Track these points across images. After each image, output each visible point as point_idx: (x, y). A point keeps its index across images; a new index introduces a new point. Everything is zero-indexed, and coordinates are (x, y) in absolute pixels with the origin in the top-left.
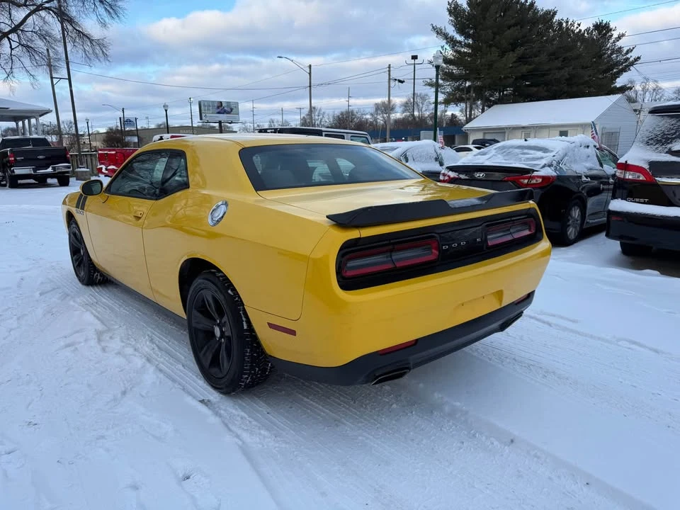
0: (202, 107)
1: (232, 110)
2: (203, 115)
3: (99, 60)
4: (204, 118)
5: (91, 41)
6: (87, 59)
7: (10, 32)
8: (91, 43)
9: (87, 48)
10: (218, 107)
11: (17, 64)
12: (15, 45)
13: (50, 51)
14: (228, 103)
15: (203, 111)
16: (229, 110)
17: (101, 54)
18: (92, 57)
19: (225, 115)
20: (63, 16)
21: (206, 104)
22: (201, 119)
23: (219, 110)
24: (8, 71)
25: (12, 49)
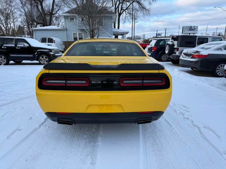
0: (184, 29)
1: (195, 29)
2: (183, 31)
3: (147, 15)
4: (183, 32)
5: (146, 9)
6: (144, 15)
7: (125, 10)
8: (146, 10)
9: (144, 12)
10: (190, 28)
11: (127, 19)
12: (127, 13)
13: (135, 14)
14: (194, 26)
15: (184, 30)
16: (194, 29)
17: (148, 13)
18: (145, 14)
19: (192, 31)
20: (139, 3)
21: (185, 27)
22: (182, 33)
23: (190, 29)
24: (124, 21)
25: (126, 14)
